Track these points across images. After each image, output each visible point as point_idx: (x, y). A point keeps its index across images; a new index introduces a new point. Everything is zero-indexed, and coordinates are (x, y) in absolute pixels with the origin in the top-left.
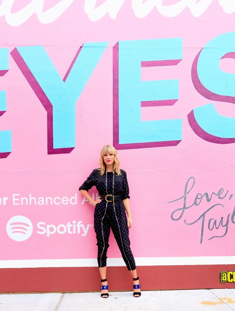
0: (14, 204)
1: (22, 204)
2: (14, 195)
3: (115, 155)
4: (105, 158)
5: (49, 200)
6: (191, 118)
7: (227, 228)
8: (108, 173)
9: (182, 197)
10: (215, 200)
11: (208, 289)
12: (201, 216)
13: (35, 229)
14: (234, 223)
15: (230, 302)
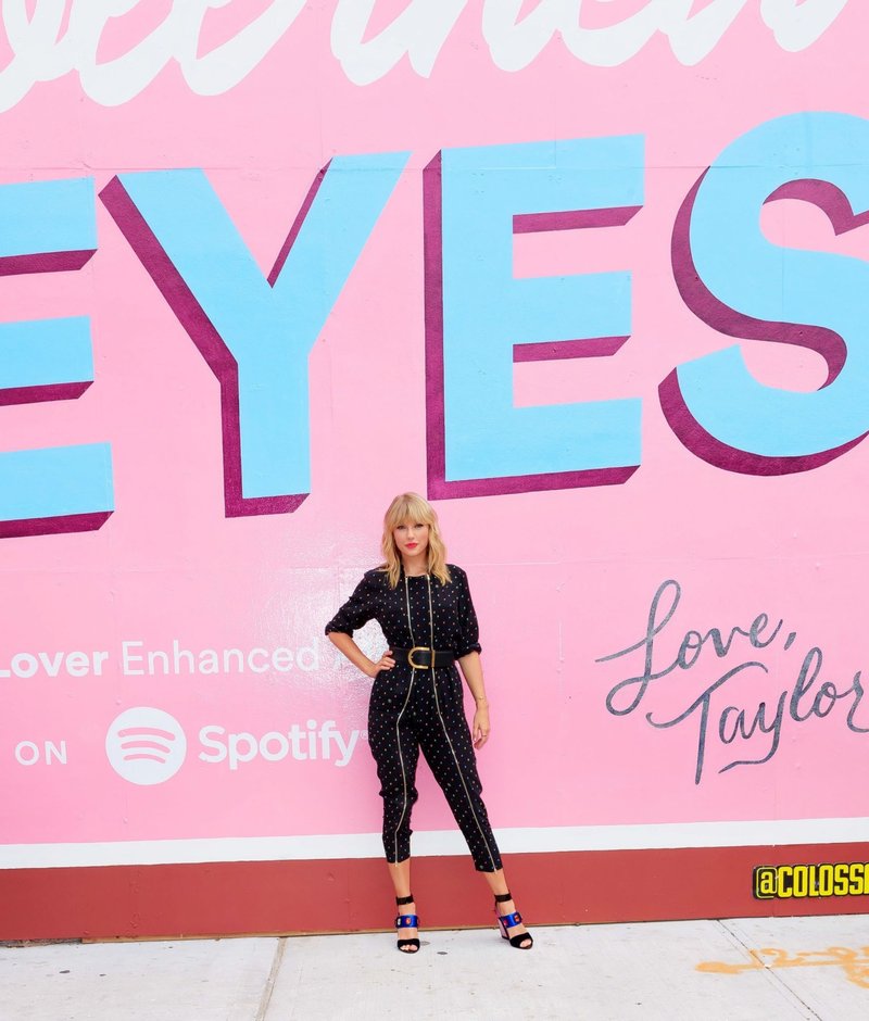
0: (127, 672)
1: (152, 670)
2: (126, 645)
3: (430, 526)
4: (401, 535)
5: (234, 658)
7: (777, 734)
8: (412, 580)
9: (640, 645)
10: (741, 650)
11: (718, 919)
12: (699, 700)
13: (194, 746)
14: (797, 719)
15: (782, 961)
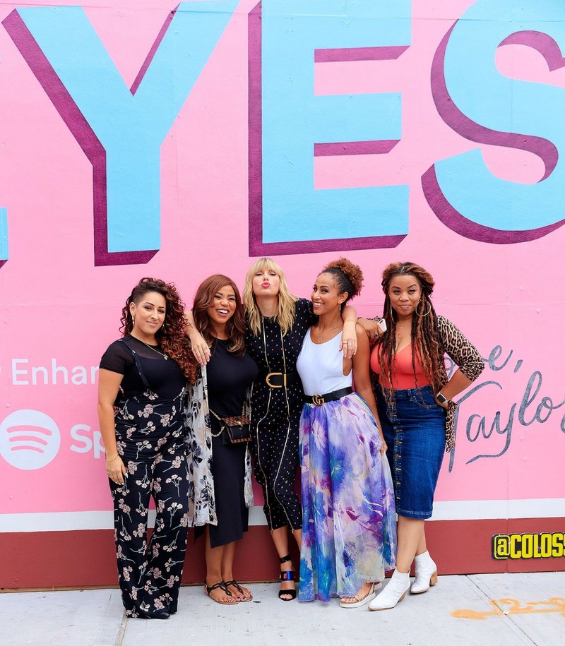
0: (15, 382)
1: (34, 382)
2: (15, 361)
6: (430, 184)
7: (509, 435)
11: (466, 575)
13: (66, 440)
14: (524, 424)
15: (516, 609)
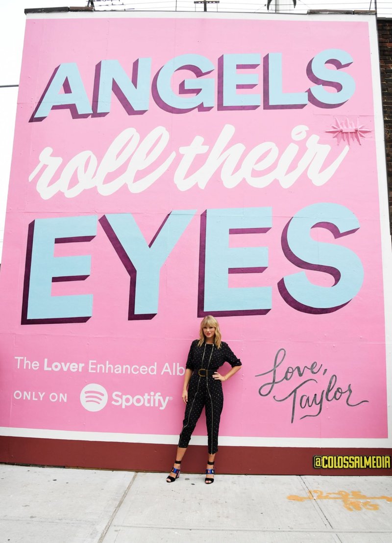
0: (90, 371)
1: (98, 371)
2: (90, 362)
3: (215, 328)
4: (205, 330)
5: (127, 369)
6: (281, 287)
7: (321, 406)
8: (207, 345)
9: (271, 371)
10: (308, 374)
11: (300, 475)
12: (292, 392)
13: (110, 399)
14: (328, 400)
15: (320, 497)
